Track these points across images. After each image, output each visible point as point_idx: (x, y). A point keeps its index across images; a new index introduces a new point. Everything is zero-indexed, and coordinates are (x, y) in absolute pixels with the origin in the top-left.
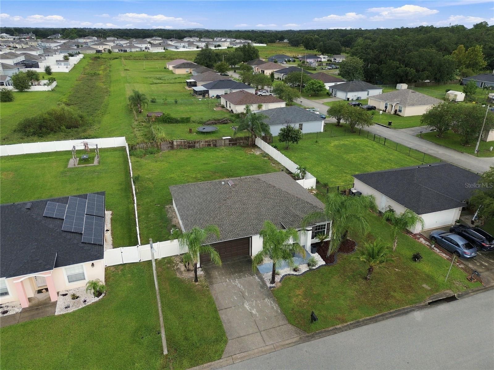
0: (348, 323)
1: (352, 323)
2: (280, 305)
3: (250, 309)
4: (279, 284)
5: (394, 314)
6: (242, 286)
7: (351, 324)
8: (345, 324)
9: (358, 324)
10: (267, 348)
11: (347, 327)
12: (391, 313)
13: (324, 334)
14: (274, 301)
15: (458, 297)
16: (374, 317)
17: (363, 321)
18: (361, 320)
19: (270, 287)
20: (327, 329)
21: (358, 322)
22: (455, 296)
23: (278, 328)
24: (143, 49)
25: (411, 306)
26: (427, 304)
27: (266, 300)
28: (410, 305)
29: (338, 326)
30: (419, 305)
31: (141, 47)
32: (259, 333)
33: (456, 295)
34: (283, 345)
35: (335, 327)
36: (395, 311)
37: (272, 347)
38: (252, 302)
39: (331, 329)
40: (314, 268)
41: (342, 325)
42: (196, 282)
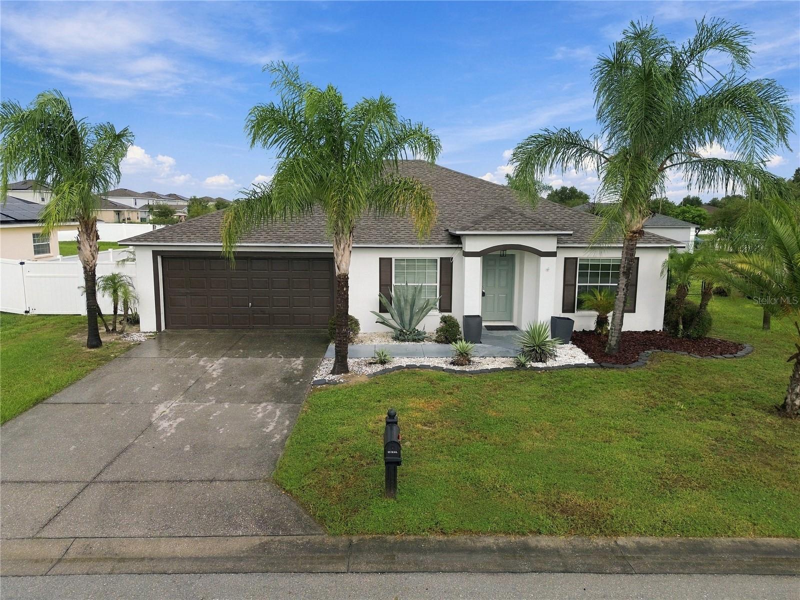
0: (625, 542)
2: (301, 425)
3: (162, 418)
4: (363, 381)
6: (219, 371)
19: (322, 382)
20: (461, 539)
27: (263, 405)
32: (77, 487)
34: (121, 559)
37: (57, 552)
38: (203, 402)
39: (490, 541)
40: (540, 365)
41: (577, 541)
42: (91, 346)
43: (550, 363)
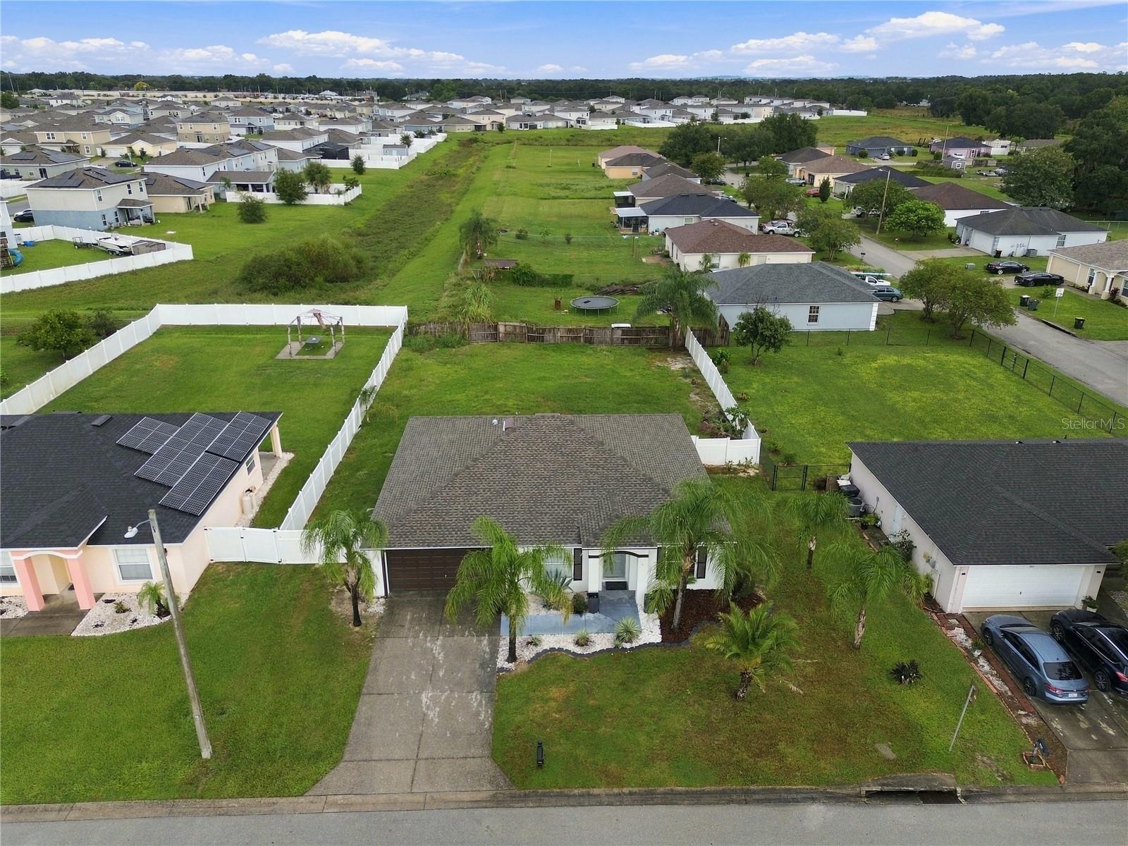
0: (626, 790)
1: (635, 792)
2: (497, 713)
3: (428, 708)
4: (525, 667)
5: (757, 797)
6: (442, 655)
7: (631, 794)
8: (616, 790)
9: (647, 798)
10: (409, 798)
11: (618, 798)
12: (747, 792)
13: (553, 800)
14: (491, 700)
15: (963, 797)
16: (697, 791)
17: (665, 793)
18: (662, 789)
19: (502, 669)
21: (652, 793)
22: (956, 791)
23: (460, 762)
24: (572, 123)
25: (814, 787)
26: (863, 793)
27: (475, 694)
28: (813, 784)
29: (596, 791)
30: (838, 791)
31: (569, 118)
32: (412, 763)
33: (959, 790)
34: (446, 802)
35: (587, 790)
36: (764, 790)
37: (422, 799)
38: (443, 691)
40: (628, 645)
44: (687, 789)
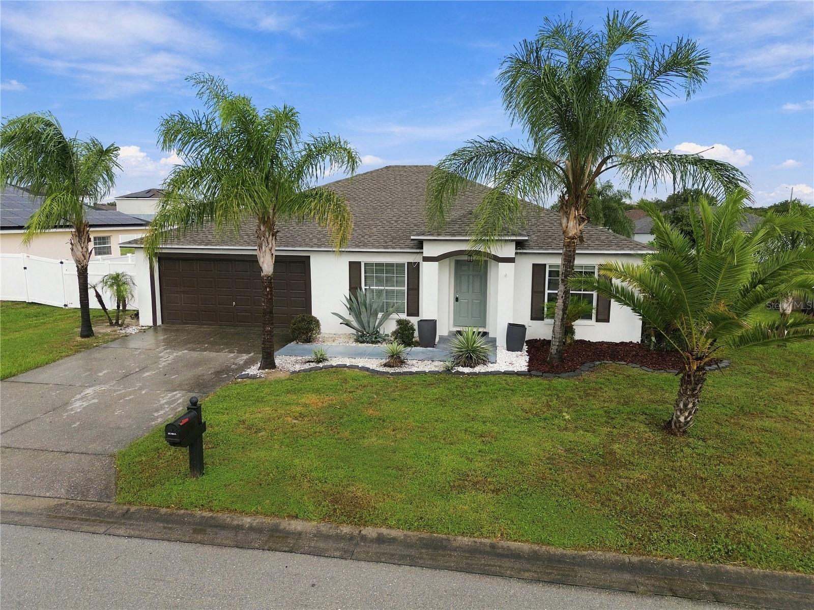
0: (370, 532)
1: (394, 539)
3: (82, 399)
4: (282, 375)
6: (169, 362)
16: (563, 556)
19: (243, 376)
23: (51, 457)
27: (175, 393)
38: (128, 387)
39: (247, 520)
40: (467, 370)
41: (324, 528)
42: (83, 336)
43: (477, 369)
44: (536, 548)
